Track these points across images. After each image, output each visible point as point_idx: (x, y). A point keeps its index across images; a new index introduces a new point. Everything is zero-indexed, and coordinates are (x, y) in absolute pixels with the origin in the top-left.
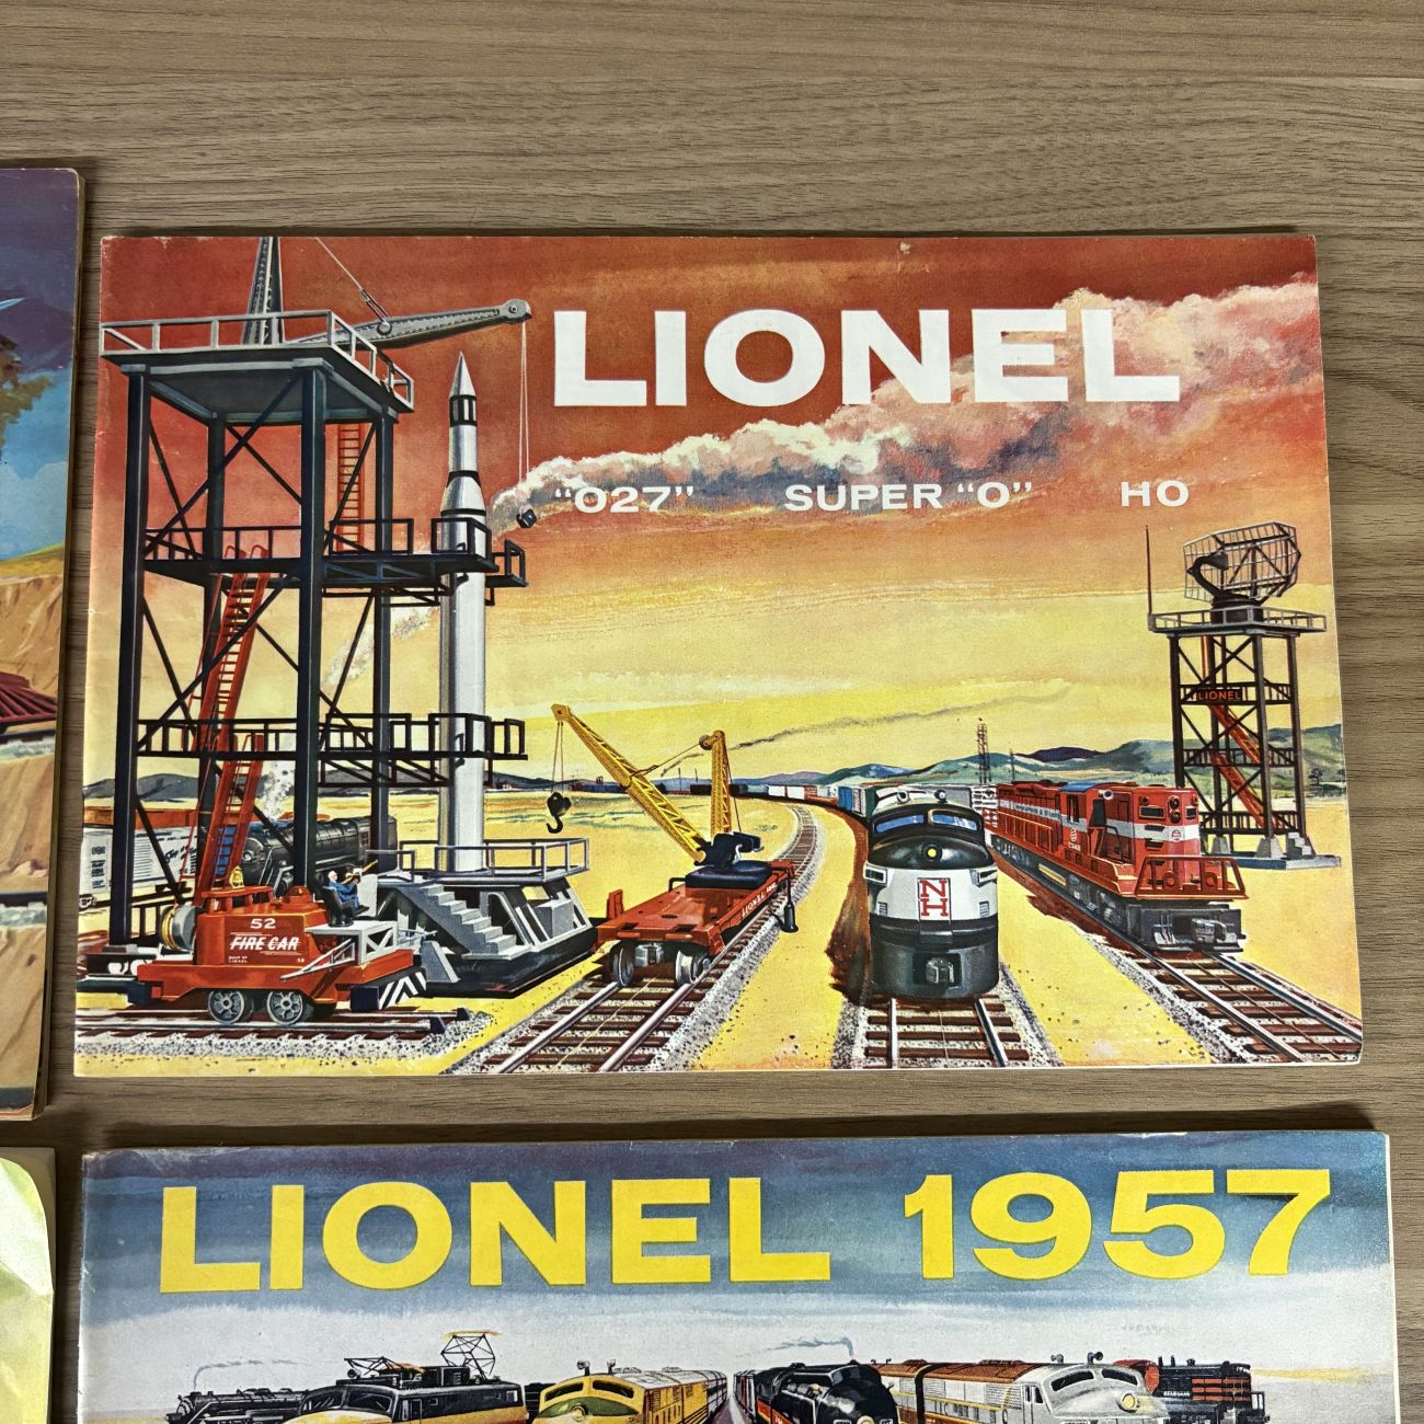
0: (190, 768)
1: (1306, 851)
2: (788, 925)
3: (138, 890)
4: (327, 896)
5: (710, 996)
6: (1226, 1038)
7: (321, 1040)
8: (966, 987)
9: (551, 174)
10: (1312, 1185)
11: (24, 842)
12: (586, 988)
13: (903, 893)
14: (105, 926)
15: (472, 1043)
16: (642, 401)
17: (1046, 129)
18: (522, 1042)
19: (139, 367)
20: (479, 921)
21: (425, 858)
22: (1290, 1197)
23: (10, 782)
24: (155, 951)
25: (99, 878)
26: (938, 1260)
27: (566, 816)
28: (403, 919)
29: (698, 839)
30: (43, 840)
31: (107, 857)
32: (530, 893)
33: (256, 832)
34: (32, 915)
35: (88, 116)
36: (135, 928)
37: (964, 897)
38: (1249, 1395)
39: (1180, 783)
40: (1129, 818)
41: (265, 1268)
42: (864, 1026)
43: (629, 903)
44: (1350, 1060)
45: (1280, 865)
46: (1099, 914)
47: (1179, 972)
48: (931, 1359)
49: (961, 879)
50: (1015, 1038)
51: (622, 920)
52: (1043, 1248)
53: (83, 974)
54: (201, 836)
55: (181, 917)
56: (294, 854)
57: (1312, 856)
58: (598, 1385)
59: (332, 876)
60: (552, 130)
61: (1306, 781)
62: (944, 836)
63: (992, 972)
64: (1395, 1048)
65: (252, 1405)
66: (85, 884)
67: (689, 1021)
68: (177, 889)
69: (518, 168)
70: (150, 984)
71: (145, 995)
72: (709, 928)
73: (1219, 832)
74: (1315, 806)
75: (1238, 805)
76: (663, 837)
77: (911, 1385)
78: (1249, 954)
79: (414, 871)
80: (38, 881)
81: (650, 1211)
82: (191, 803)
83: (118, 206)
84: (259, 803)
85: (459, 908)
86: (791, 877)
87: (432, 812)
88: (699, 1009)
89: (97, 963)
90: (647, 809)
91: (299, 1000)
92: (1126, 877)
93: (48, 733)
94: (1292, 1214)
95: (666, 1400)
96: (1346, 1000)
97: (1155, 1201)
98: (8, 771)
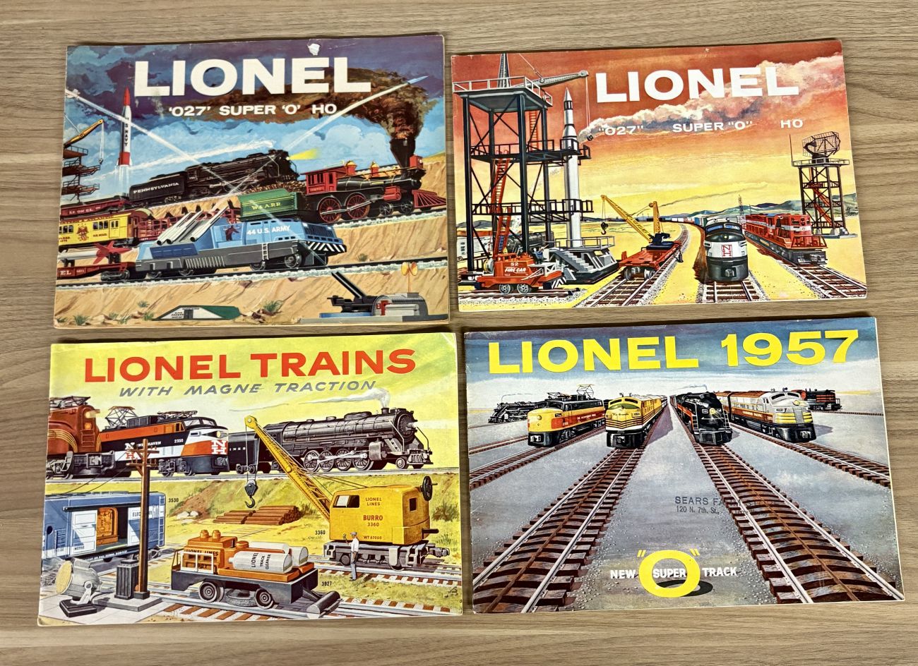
0: (489, 218)
1: (846, 233)
2: (680, 260)
3: (475, 255)
4: (534, 256)
5: (656, 282)
6: (823, 291)
7: (535, 298)
8: (738, 278)
9: (591, 31)
10: (852, 335)
11: (439, 242)
12: (616, 281)
13: (717, 250)
14: (466, 266)
15: (582, 298)
16: (625, 100)
17: (751, 10)
18: (597, 297)
19: (466, 96)
20: (581, 262)
21: (563, 244)
22: (845, 339)
23: (433, 224)
24: (482, 273)
25: (463, 252)
26: (733, 359)
27: (607, 229)
28: (558, 262)
29: (650, 235)
30: (445, 241)
31: (466, 245)
32: (597, 253)
33: (511, 237)
34: (443, 264)
35: (443, 18)
36: (476, 266)
37: (736, 250)
38: (835, 399)
39: (804, 213)
40: (788, 224)
41: (521, 366)
42: (706, 290)
43: (629, 255)
44: (863, 297)
45: (838, 237)
46: (780, 254)
47: (807, 271)
48: (732, 391)
49: (735, 245)
50: (755, 292)
51: (626, 260)
52: (768, 356)
53: (461, 280)
54: (494, 239)
55: (489, 263)
56: (523, 243)
57: (848, 234)
58: (626, 400)
59: (535, 249)
60: (591, 17)
61: (845, 212)
62: (729, 232)
63: (746, 273)
64: (877, 294)
65: (520, 407)
66: (459, 253)
67: (649, 290)
68: (488, 254)
69: (580, 29)
70: (481, 283)
71: (479, 286)
72: (655, 262)
73: (818, 228)
74: (848, 219)
75: (823, 219)
76: (638, 235)
77: (726, 398)
78: (830, 264)
79: (560, 248)
80: (444, 254)
81: (640, 347)
82: (490, 229)
83: (454, 46)
84: (511, 228)
85: (575, 258)
86: (680, 246)
87: (565, 230)
88: (652, 286)
89: (464, 277)
90: (633, 226)
91: (527, 286)
92: (788, 242)
93: (445, 209)
94: (846, 344)
95: (648, 404)
96: (862, 279)
97: (802, 341)
98: (432, 221)
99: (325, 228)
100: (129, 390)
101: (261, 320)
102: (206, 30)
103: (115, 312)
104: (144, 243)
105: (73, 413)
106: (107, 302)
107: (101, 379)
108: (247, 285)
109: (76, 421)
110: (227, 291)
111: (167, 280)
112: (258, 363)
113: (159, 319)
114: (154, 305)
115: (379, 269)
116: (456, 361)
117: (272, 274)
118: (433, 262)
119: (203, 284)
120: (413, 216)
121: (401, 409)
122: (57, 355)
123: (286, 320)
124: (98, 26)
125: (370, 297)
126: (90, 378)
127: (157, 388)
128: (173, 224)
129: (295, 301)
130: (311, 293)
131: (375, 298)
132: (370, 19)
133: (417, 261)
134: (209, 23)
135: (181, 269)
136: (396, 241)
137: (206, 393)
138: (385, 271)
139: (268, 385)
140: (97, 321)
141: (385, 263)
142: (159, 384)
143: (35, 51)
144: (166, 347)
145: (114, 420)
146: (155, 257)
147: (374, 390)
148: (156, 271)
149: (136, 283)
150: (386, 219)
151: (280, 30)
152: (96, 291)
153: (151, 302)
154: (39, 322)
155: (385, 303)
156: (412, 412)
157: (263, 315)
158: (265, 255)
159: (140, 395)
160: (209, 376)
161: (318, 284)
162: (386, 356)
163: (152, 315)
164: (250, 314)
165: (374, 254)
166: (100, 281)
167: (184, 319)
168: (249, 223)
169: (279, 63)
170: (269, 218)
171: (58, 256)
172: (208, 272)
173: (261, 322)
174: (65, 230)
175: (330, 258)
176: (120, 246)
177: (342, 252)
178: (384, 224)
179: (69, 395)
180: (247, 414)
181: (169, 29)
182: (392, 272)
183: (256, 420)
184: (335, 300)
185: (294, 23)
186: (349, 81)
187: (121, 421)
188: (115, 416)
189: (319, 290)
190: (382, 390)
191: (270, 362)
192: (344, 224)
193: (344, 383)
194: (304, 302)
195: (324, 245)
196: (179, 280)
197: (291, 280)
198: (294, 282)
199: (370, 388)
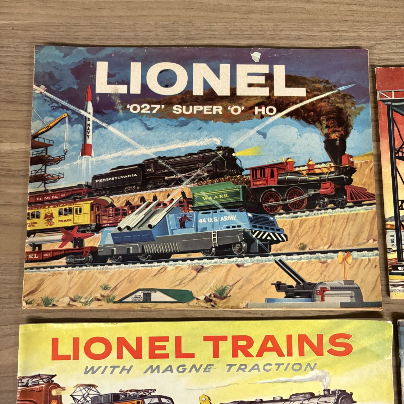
11: (370, 234)
14: (396, 257)
19: (389, 103)
23: (365, 217)
25: (393, 244)
30: (376, 233)
31: (395, 238)
34: (375, 254)
35: (365, 34)
53: (391, 270)
66: (389, 245)
80: (375, 245)
83: (375, 59)
93: (374, 204)
98: (364, 214)
99: (268, 219)
100: (93, 368)
101: (212, 303)
102: (158, 35)
103: (80, 295)
104: (105, 229)
105: (40, 391)
106: (72, 284)
107: (67, 358)
108: (200, 270)
109: (43, 398)
110: (182, 275)
111: (127, 264)
112: (210, 344)
113: (120, 301)
114: (115, 288)
115: (318, 258)
116: (392, 347)
117: (221, 260)
118: (366, 252)
119: (160, 268)
120: (346, 209)
121: (341, 391)
122: (25, 335)
123: (236, 304)
124: (62, 28)
125: (310, 284)
126: (56, 356)
127: (119, 367)
128: (132, 212)
129: (242, 286)
130: (256, 279)
131: (315, 285)
132: (302, 33)
133: (351, 251)
134: (161, 30)
135: (140, 254)
136: (332, 232)
137: (163, 372)
138: (323, 260)
139: (220, 365)
140: (63, 303)
141: (322, 252)
142: (121, 363)
143: (5, 49)
144: (126, 327)
145: (79, 398)
146: (116, 242)
147: (316, 372)
148: (117, 256)
149: (99, 267)
150: (323, 211)
151: (225, 39)
152: (61, 274)
153: (112, 285)
154: (8, 301)
155: (324, 290)
156: (351, 394)
157: (214, 299)
158: (215, 243)
159: (103, 373)
160: (166, 356)
161: (263, 270)
162: (326, 340)
163: (114, 298)
164: (202, 298)
165: (313, 243)
166: (65, 264)
167: (143, 302)
168: (200, 213)
169: (225, 68)
170: (219, 209)
171: (27, 241)
172: (164, 257)
173: (212, 306)
174: (33, 216)
175: (273, 246)
176: (83, 232)
177: (283, 241)
178: (320, 216)
179: (37, 374)
180: (201, 393)
181: (125, 34)
182: (329, 261)
183: (209, 398)
184: (279, 286)
185: (236, 33)
186: (287, 86)
187: (85, 399)
188: (79, 393)
189: (265, 275)
190: (323, 372)
191: (221, 343)
192: (284, 215)
193: (288, 364)
194: (251, 286)
195: (267, 234)
196: (138, 265)
197: (238, 266)
198: (241, 268)
199: (312, 369)
